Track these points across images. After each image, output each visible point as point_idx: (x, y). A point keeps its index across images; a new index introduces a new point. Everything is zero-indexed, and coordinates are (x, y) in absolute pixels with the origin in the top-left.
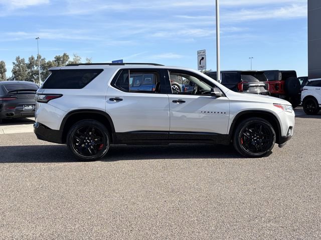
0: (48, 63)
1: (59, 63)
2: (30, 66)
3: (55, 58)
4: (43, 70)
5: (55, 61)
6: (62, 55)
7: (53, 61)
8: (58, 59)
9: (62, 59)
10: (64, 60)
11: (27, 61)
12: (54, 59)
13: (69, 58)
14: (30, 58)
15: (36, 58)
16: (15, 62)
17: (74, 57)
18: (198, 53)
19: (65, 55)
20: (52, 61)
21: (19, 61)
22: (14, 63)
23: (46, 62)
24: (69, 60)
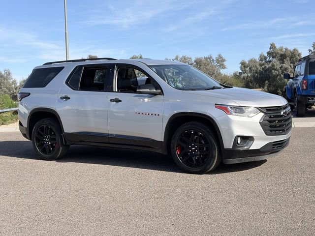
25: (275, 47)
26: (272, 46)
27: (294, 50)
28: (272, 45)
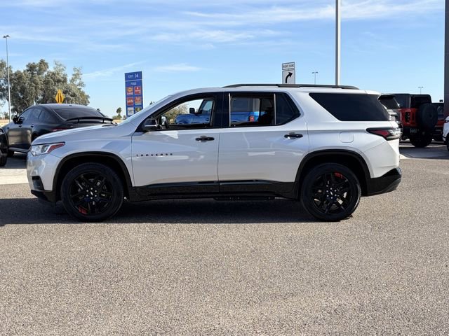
1: (33, 74)
3: (27, 66)
5: (28, 71)
6: (37, 62)
7: (25, 71)
8: (31, 68)
9: (37, 68)
10: (40, 69)
12: (26, 68)
13: (48, 68)
17: (55, 66)
18: (283, 67)
19: (42, 62)
20: (22, 71)
23: (13, 72)
24: (48, 70)
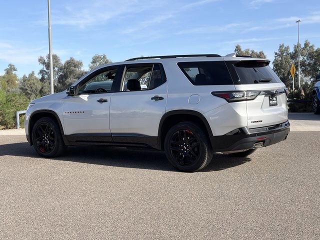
0: (316, 51)
2: (294, 56)
4: (311, 60)
11: (291, 50)
14: (295, 46)
15: (303, 46)
16: (278, 52)
21: (282, 51)
22: (276, 54)
23: (315, 50)
25: (240, 50)
26: (238, 49)
27: (260, 53)
28: (237, 47)
